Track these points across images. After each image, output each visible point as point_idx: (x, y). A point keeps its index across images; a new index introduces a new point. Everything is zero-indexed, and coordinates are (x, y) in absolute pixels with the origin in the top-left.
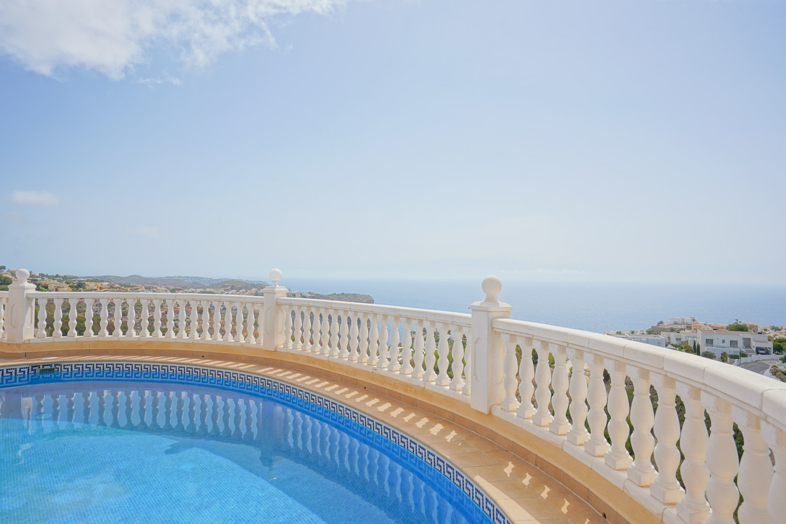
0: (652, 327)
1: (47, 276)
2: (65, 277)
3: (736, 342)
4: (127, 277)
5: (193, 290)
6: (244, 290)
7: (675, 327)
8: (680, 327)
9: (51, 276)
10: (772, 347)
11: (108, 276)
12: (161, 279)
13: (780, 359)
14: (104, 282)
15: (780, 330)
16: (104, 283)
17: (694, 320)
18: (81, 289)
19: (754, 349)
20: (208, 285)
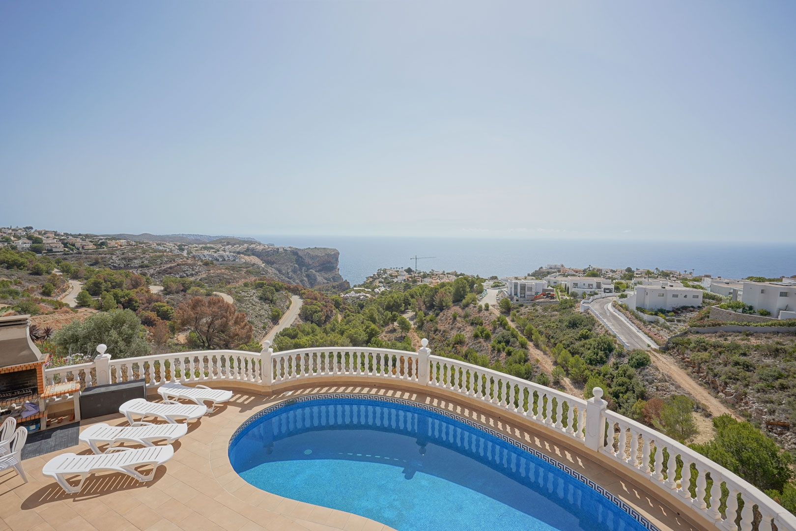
0: (536, 271)
1: (71, 235)
2: (87, 236)
3: (592, 285)
4: (140, 235)
5: (196, 245)
6: (238, 246)
7: (550, 270)
8: (553, 270)
9: (74, 235)
10: (613, 288)
11: (123, 234)
12: (167, 236)
13: (618, 296)
14: (121, 239)
15: (615, 272)
16: (122, 241)
17: (562, 266)
18: (104, 246)
19: (603, 289)
20: (208, 241)
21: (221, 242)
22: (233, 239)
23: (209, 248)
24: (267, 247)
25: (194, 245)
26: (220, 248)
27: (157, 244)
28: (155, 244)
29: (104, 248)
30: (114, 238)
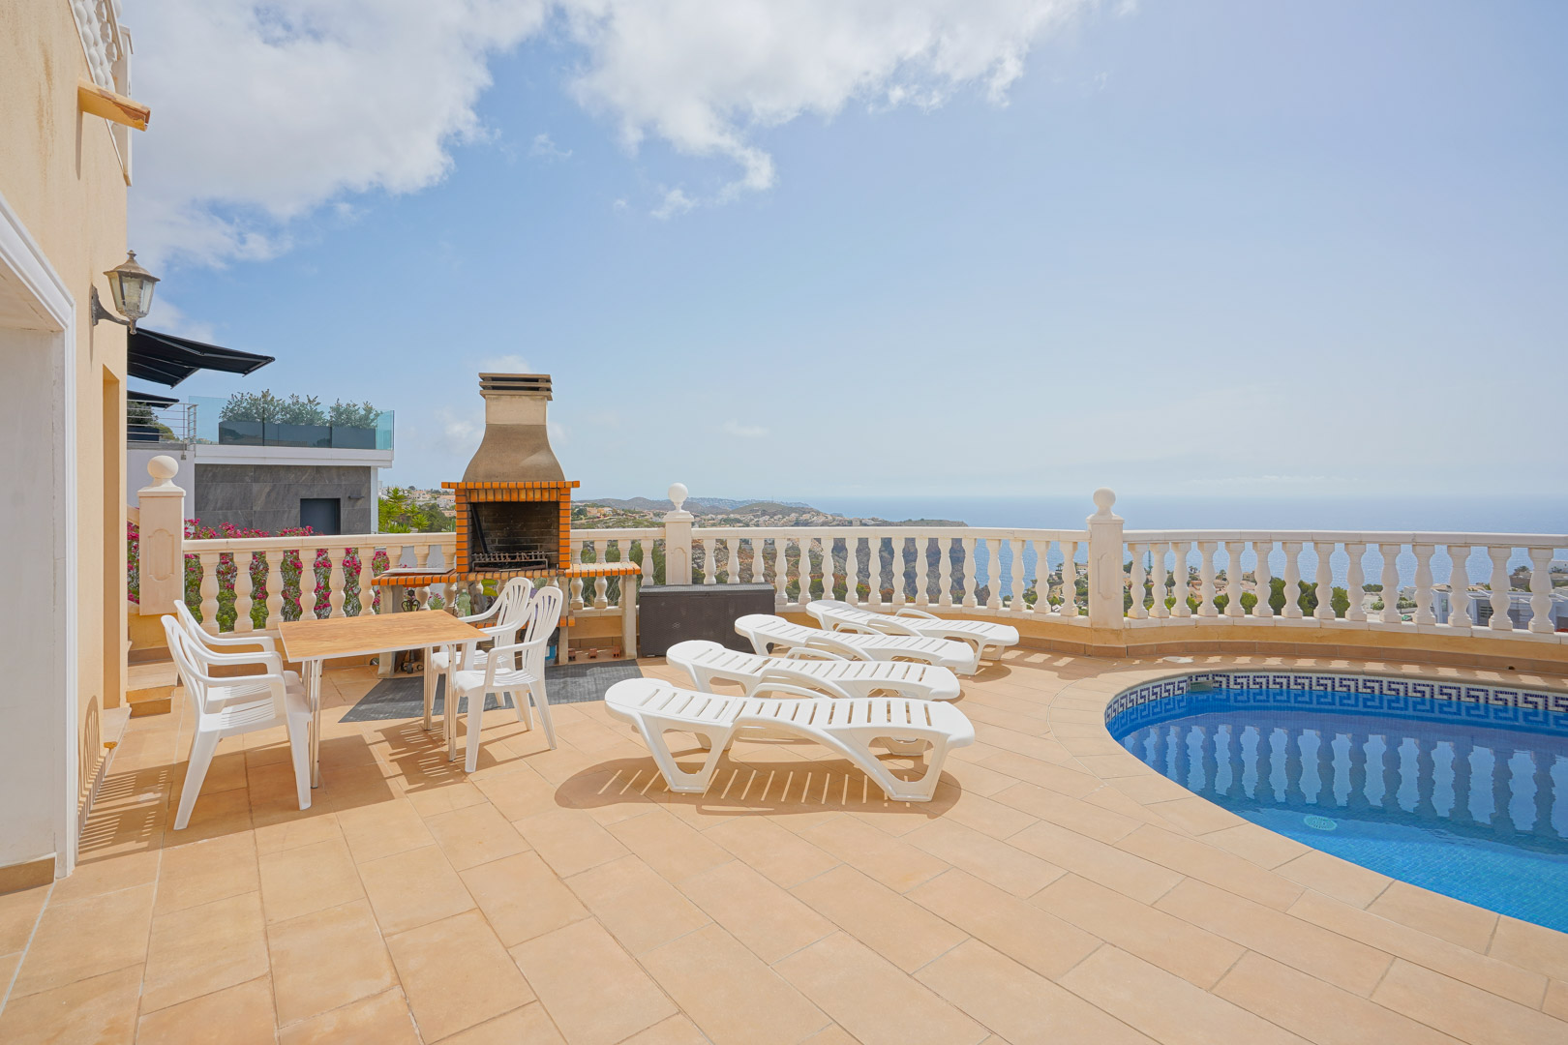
4: (628, 500)
6: (778, 519)
11: (608, 500)
14: (604, 507)
16: (605, 509)
20: (731, 509)
21: (752, 511)
22: (772, 504)
23: (733, 520)
24: (830, 518)
25: (709, 516)
26: (751, 520)
27: (654, 515)
28: (652, 515)
29: (581, 519)
30: (595, 505)
